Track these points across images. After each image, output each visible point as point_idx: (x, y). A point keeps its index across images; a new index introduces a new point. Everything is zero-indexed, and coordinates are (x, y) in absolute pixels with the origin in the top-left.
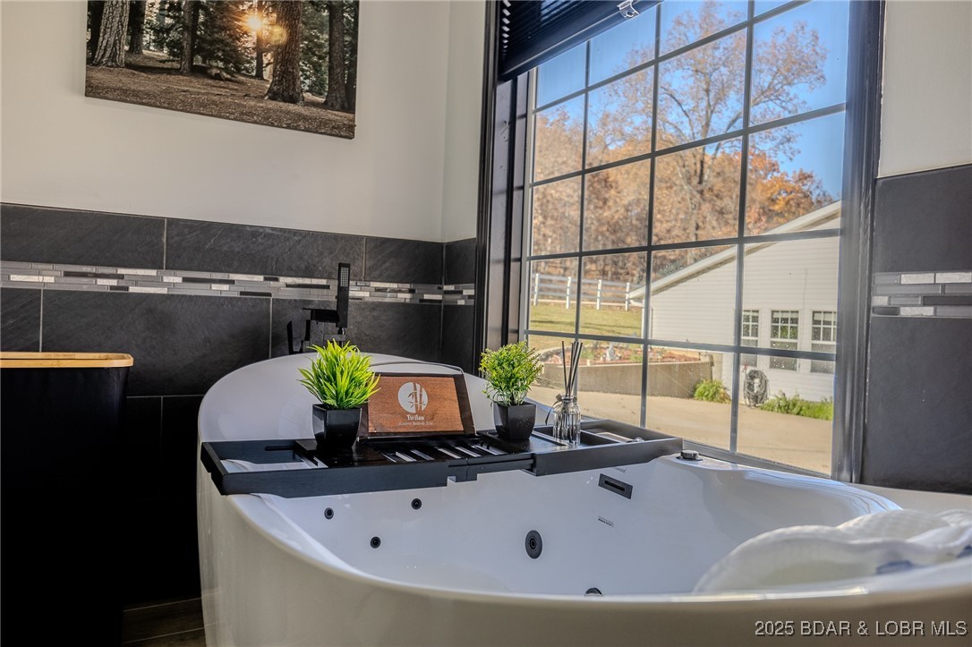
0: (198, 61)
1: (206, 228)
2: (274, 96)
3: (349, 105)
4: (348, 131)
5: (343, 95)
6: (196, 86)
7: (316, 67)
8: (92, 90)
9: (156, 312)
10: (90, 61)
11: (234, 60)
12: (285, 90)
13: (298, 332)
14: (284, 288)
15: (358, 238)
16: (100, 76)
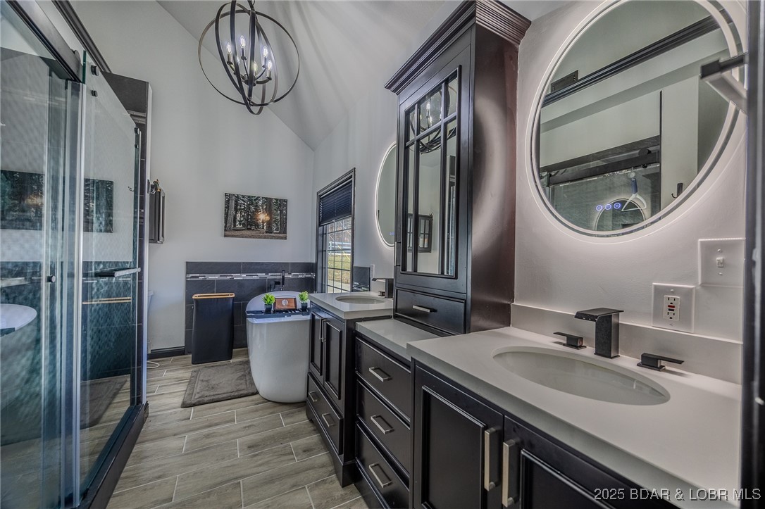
0: (249, 227)
1: (251, 264)
2: (267, 232)
3: (285, 232)
4: (285, 238)
5: (283, 230)
6: (248, 232)
7: (277, 225)
8: (225, 236)
9: (240, 283)
10: (225, 230)
11: (257, 225)
12: (269, 230)
13: (273, 287)
14: (270, 276)
15: (288, 263)
16: (227, 233)
